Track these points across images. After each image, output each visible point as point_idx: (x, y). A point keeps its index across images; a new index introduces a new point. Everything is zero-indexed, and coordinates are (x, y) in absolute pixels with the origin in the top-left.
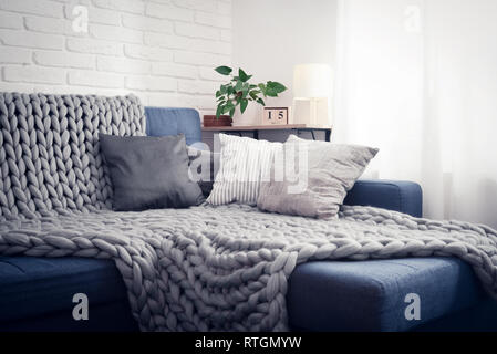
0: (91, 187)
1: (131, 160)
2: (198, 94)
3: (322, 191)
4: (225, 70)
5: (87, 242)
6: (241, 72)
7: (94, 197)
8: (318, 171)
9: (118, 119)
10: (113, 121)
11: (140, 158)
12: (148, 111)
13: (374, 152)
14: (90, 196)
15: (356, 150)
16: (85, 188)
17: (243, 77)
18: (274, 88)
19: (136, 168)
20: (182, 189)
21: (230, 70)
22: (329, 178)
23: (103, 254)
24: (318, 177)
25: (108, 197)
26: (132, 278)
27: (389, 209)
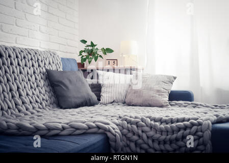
0: (46, 97)
1: (67, 82)
2: (67, 52)
3: (162, 95)
4: (84, 42)
8: (157, 86)
9: (51, 62)
10: (49, 63)
11: (70, 81)
12: (62, 59)
13: (175, 78)
14: (47, 101)
15: (169, 77)
16: (44, 98)
17: (93, 45)
18: (108, 51)
21: (86, 42)
22: (163, 90)
23: (101, 131)
24: (159, 89)
25: (54, 102)
26: (116, 141)
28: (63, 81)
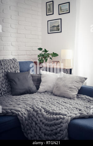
0: (6, 89)
1: (17, 80)
2: (32, 55)
3: (72, 91)
5: (10, 111)
6: (45, 49)
7: (6, 92)
8: (70, 84)
10: (11, 68)
11: (19, 79)
13: (86, 79)
14: (5, 92)
15: (81, 78)
16: (4, 90)
17: (46, 51)
18: (55, 55)
19: (18, 82)
20: (31, 88)
21: (42, 49)
22: (74, 87)
23: (14, 115)
24: (70, 86)
25: (10, 91)
26: (22, 121)
27: (91, 97)
28: (15, 79)
